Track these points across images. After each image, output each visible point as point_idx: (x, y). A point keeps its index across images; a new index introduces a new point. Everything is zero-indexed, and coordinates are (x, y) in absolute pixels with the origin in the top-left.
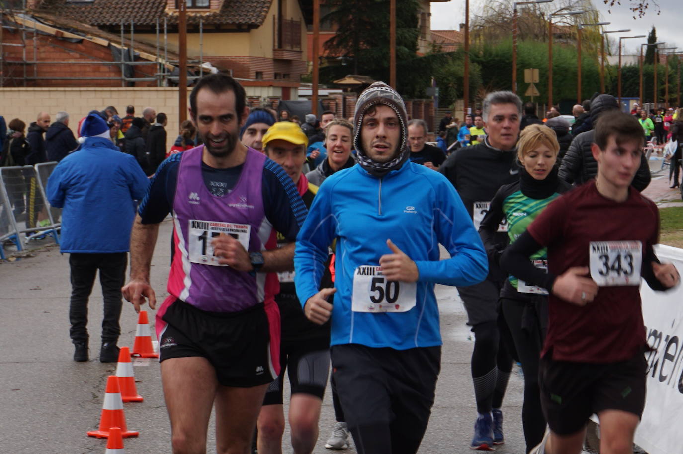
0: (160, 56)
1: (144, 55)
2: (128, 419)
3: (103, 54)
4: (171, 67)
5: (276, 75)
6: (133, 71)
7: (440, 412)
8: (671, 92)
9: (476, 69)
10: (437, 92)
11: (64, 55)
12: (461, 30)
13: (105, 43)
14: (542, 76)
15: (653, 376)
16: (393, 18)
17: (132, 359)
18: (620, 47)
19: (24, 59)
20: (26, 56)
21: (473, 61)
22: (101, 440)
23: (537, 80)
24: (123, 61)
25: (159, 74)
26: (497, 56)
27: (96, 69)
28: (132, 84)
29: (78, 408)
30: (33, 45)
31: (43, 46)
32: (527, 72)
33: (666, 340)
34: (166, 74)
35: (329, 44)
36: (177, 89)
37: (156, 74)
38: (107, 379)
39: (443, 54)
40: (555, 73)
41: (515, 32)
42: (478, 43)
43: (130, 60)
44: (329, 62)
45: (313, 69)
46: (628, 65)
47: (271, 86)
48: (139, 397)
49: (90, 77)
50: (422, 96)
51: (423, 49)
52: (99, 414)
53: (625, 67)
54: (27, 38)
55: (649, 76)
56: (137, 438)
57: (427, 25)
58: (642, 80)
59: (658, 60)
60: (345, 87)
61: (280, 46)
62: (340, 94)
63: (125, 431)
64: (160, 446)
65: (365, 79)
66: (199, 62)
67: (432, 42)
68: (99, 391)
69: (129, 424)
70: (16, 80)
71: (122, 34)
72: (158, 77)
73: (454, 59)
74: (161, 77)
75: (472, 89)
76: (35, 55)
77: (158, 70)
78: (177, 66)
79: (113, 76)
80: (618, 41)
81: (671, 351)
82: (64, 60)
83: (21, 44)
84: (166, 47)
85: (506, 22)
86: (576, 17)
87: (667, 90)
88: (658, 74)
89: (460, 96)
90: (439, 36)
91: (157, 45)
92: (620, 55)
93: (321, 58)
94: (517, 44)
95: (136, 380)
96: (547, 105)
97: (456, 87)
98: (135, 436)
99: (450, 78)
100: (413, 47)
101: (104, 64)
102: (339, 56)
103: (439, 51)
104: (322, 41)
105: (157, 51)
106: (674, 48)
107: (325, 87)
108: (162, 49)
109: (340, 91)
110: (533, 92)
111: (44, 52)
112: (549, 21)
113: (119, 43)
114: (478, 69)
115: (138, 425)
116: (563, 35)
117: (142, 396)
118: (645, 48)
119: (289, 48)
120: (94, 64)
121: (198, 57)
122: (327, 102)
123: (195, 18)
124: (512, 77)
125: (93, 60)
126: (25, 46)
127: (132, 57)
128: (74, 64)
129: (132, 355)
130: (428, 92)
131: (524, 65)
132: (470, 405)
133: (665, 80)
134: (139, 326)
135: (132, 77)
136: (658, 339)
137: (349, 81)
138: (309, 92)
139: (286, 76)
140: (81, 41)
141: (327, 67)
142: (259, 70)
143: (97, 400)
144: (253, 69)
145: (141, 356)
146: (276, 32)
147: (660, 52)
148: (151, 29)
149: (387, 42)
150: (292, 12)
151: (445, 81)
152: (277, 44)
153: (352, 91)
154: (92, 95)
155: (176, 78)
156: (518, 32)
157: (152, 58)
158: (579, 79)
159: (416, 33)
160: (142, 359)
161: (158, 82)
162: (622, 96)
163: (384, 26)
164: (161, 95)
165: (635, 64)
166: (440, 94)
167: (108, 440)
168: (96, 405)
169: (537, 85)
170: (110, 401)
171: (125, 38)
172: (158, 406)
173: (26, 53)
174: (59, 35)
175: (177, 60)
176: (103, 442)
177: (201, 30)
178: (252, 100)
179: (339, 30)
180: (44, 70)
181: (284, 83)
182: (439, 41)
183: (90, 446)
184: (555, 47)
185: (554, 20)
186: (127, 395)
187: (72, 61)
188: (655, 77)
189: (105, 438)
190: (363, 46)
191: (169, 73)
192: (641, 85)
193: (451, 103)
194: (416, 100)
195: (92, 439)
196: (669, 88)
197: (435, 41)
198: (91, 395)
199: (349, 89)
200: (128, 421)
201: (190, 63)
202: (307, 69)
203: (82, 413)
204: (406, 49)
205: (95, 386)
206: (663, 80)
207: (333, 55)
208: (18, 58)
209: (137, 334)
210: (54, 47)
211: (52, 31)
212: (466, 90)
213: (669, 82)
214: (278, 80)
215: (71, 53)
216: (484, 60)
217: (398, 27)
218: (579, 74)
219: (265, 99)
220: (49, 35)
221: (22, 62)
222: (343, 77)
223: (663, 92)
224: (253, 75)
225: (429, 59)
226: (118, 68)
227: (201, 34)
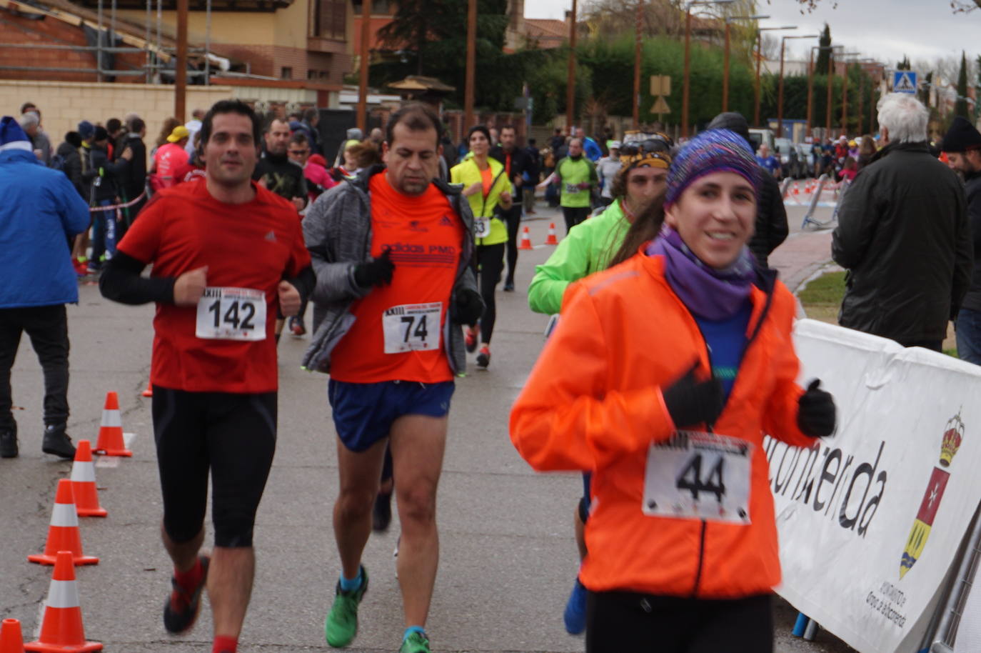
0: (151, 41)
1: (129, 39)
2: (85, 540)
3: (72, 37)
4: (166, 56)
5: (311, 73)
6: (113, 61)
7: (513, 543)
8: (850, 114)
9: (585, 74)
10: (530, 104)
11: (19, 36)
12: (566, 20)
13: (76, 20)
14: (674, 86)
15: (806, 501)
17: (94, 457)
18: (783, 50)
21: (581, 63)
22: (46, 568)
23: (667, 90)
24: (100, 46)
25: (148, 65)
26: (614, 56)
27: (63, 55)
28: (112, 79)
29: (17, 522)
32: (655, 81)
33: (826, 453)
34: (158, 66)
35: (384, 32)
36: (172, 87)
37: (144, 66)
38: (58, 483)
39: (540, 52)
40: (692, 83)
41: (639, 25)
43: (110, 45)
44: (383, 57)
45: (362, 66)
46: (793, 75)
47: (302, 88)
48: (101, 510)
49: (53, 67)
50: (509, 108)
51: (513, 44)
52: (45, 533)
53: (789, 78)
55: (821, 92)
56: (97, 567)
57: (519, 11)
58: (811, 96)
59: (834, 69)
60: (404, 93)
61: (317, 32)
62: (397, 102)
63: (81, 556)
64: (127, 579)
65: (431, 83)
66: (204, 52)
67: (526, 34)
68: (47, 500)
69: (87, 547)
71: (100, 10)
72: (147, 71)
73: (555, 59)
74: (152, 70)
75: (579, 100)
77: (148, 61)
78: (174, 56)
79: (85, 68)
80: (780, 41)
81: (832, 469)
82: (18, 43)
84: (159, 30)
85: (628, 10)
86: (725, 7)
87: (844, 110)
88: (834, 89)
89: (562, 110)
90: (535, 27)
91: (148, 25)
92: (782, 62)
93: (372, 51)
94: (642, 41)
95: (99, 487)
96: (680, 125)
97: (556, 97)
98: (94, 563)
99: (549, 85)
100: (500, 41)
101: (73, 51)
102: (397, 50)
103: (535, 47)
104: (374, 29)
105: (148, 35)
106: (856, 54)
107: (377, 91)
108: (154, 32)
109: (398, 98)
110: (661, 108)
112: (685, 11)
113: (95, 22)
114: (588, 75)
115: (99, 548)
116: (705, 32)
117: (106, 509)
118: (816, 52)
119: (328, 36)
120: (60, 50)
121: (204, 45)
122: (378, 112)
124: (632, 85)
125: (59, 43)
127: (113, 42)
128: (32, 49)
129: (95, 453)
130: (518, 103)
131: (651, 70)
132: (555, 534)
133: (842, 97)
134: (105, 412)
135: (112, 68)
136: (814, 453)
137: (410, 84)
138: (354, 98)
139: (324, 74)
140: (43, 18)
141: (381, 65)
142: (287, 64)
143: (44, 512)
144: (279, 63)
145: (107, 454)
146: (312, 14)
147: (837, 59)
148: (139, 4)
149: (463, 32)
151: (542, 89)
152: (312, 30)
153: (413, 99)
154: (56, 92)
155: (172, 73)
156: (645, 25)
157: (140, 43)
158: (726, 92)
159: (504, 21)
160: (109, 458)
161: (147, 77)
162: (784, 117)
163: (461, 10)
164: (151, 96)
165: (802, 75)
166: (534, 106)
167: (53, 569)
168: (42, 519)
169: (667, 99)
170: (62, 515)
171: (104, 15)
172: (128, 522)
174: (14, 8)
175: (174, 48)
176: (48, 571)
177: (209, 8)
178: (275, 106)
179: (398, 14)
181: (320, 84)
182: (535, 34)
183: (30, 575)
184: (695, 48)
186: (85, 507)
187: (29, 44)
188: (830, 92)
189: (50, 564)
190: (431, 36)
191: (162, 66)
192: (810, 102)
193: (549, 119)
194: (501, 113)
195: (33, 566)
196: (848, 108)
197: (529, 34)
198: (36, 505)
199: (410, 96)
200: (84, 543)
201: (192, 52)
202: (353, 66)
203: (22, 530)
204: (489, 44)
205: (42, 493)
206: (840, 97)
207: (389, 47)
209: (103, 424)
210: (5, 24)
211: (4, 2)
212: (571, 102)
213: (848, 100)
214: (312, 79)
215: (29, 34)
216: (597, 62)
217: (480, 12)
218: (726, 86)
219: (293, 106)
222: (401, 78)
223: (839, 114)
224: (278, 72)
225: (521, 57)
226: (93, 56)
227: (208, 13)
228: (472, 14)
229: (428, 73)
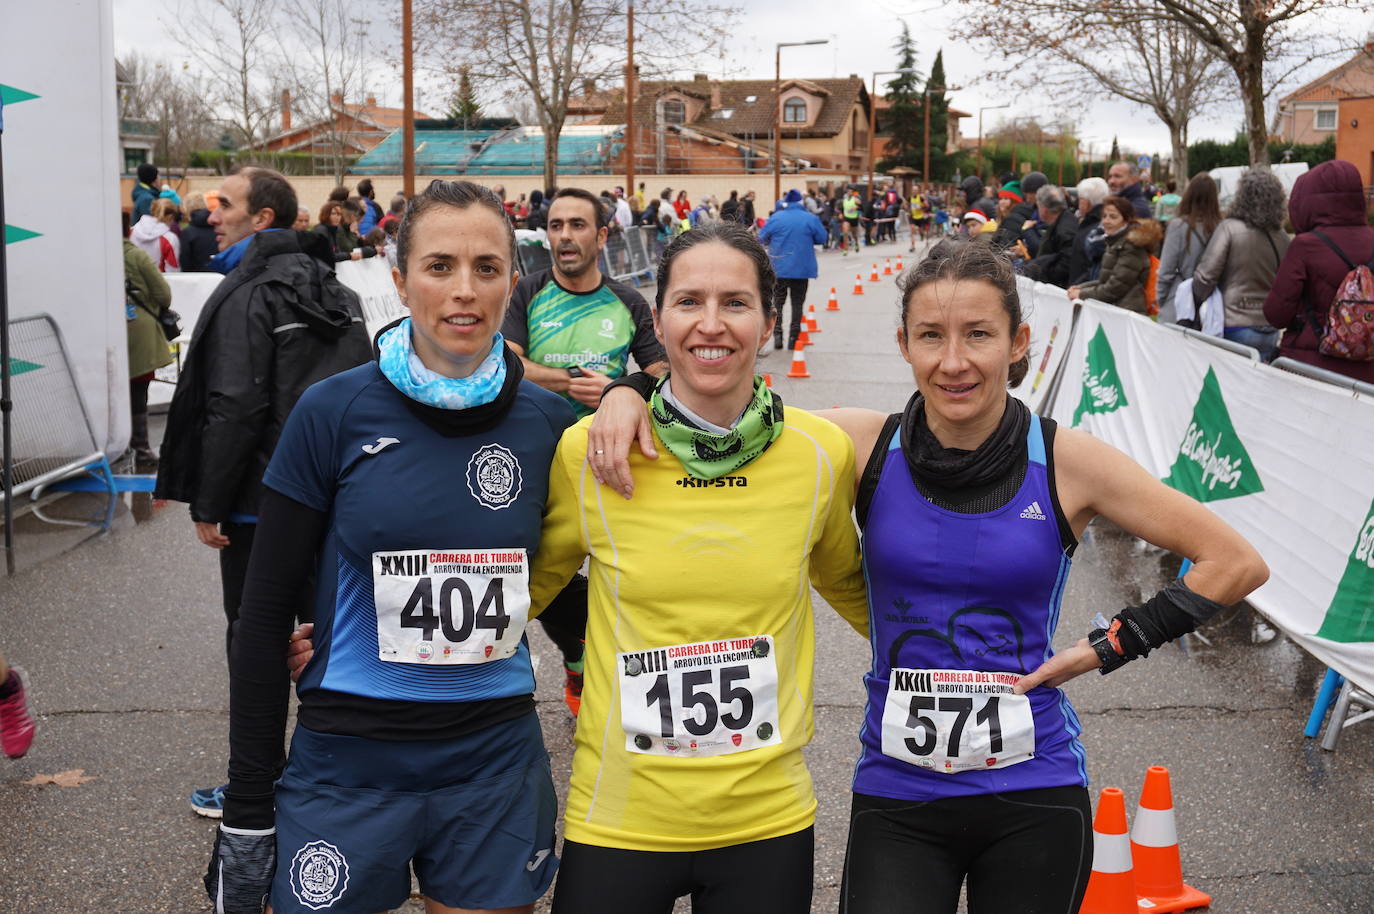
1: (761, 153)
3: (733, 153)
5: (851, 167)
6: (753, 165)
9: (989, 164)
11: (707, 154)
13: (735, 145)
16: (927, 128)
19: (682, 157)
20: (683, 154)
24: (746, 157)
27: (729, 163)
28: (751, 173)
30: (687, 147)
31: (695, 147)
32: (1022, 165)
35: (888, 146)
37: (768, 167)
42: (992, 146)
43: (752, 157)
44: (886, 158)
45: (875, 162)
49: (725, 168)
50: (950, 181)
51: (951, 149)
54: (684, 143)
57: (956, 134)
60: (894, 175)
61: (854, 147)
62: (891, 179)
65: (908, 169)
66: (797, 158)
67: (960, 145)
70: (677, 170)
71: (747, 140)
72: (765, 168)
74: (772, 168)
76: (689, 154)
77: (765, 163)
79: (740, 168)
82: (708, 157)
83: (680, 146)
90: (964, 141)
91: (769, 146)
93: (880, 156)
94: (1018, 147)
100: (944, 148)
101: (734, 160)
102: (892, 154)
103: (964, 150)
104: (882, 144)
105: (769, 150)
107: (880, 175)
111: (695, 152)
112: (1042, 131)
113: (745, 146)
116: (1051, 141)
119: (859, 149)
120: (727, 160)
121: (796, 155)
123: (796, 129)
125: (727, 157)
126: (682, 148)
127: (753, 155)
128: (714, 160)
130: (954, 179)
135: (751, 168)
137: (898, 171)
139: (857, 168)
140: (719, 145)
141: (884, 162)
142: (839, 164)
144: (834, 163)
146: (851, 138)
148: (764, 137)
149: (922, 144)
150: (861, 124)
152: (851, 146)
153: (898, 177)
157: (765, 155)
159: (948, 139)
161: (770, 172)
163: (921, 133)
171: (749, 142)
173: (683, 152)
174: (706, 141)
177: (798, 136)
179: (894, 135)
180: (695, 164)
181: (853, 172)
182: (966, 144)
184: (1046, 149)
185: (1045, 130)
187: (713, 158)
190: (910, 147)
204: (938, 149)
207: (889, 153)
208: (677, 156)
210: (702, 149)
211: (700, 137)
214: (850, 170)
215: (713, 153)
217: (931, 133)
220: (699, 141)
221: (680, 158)
222: (893, 168)
224: (834, 168)
225: (953, 156)
226: (743, 162)
227: (798, 140)
228: (927, 136)
229: (907, 165)
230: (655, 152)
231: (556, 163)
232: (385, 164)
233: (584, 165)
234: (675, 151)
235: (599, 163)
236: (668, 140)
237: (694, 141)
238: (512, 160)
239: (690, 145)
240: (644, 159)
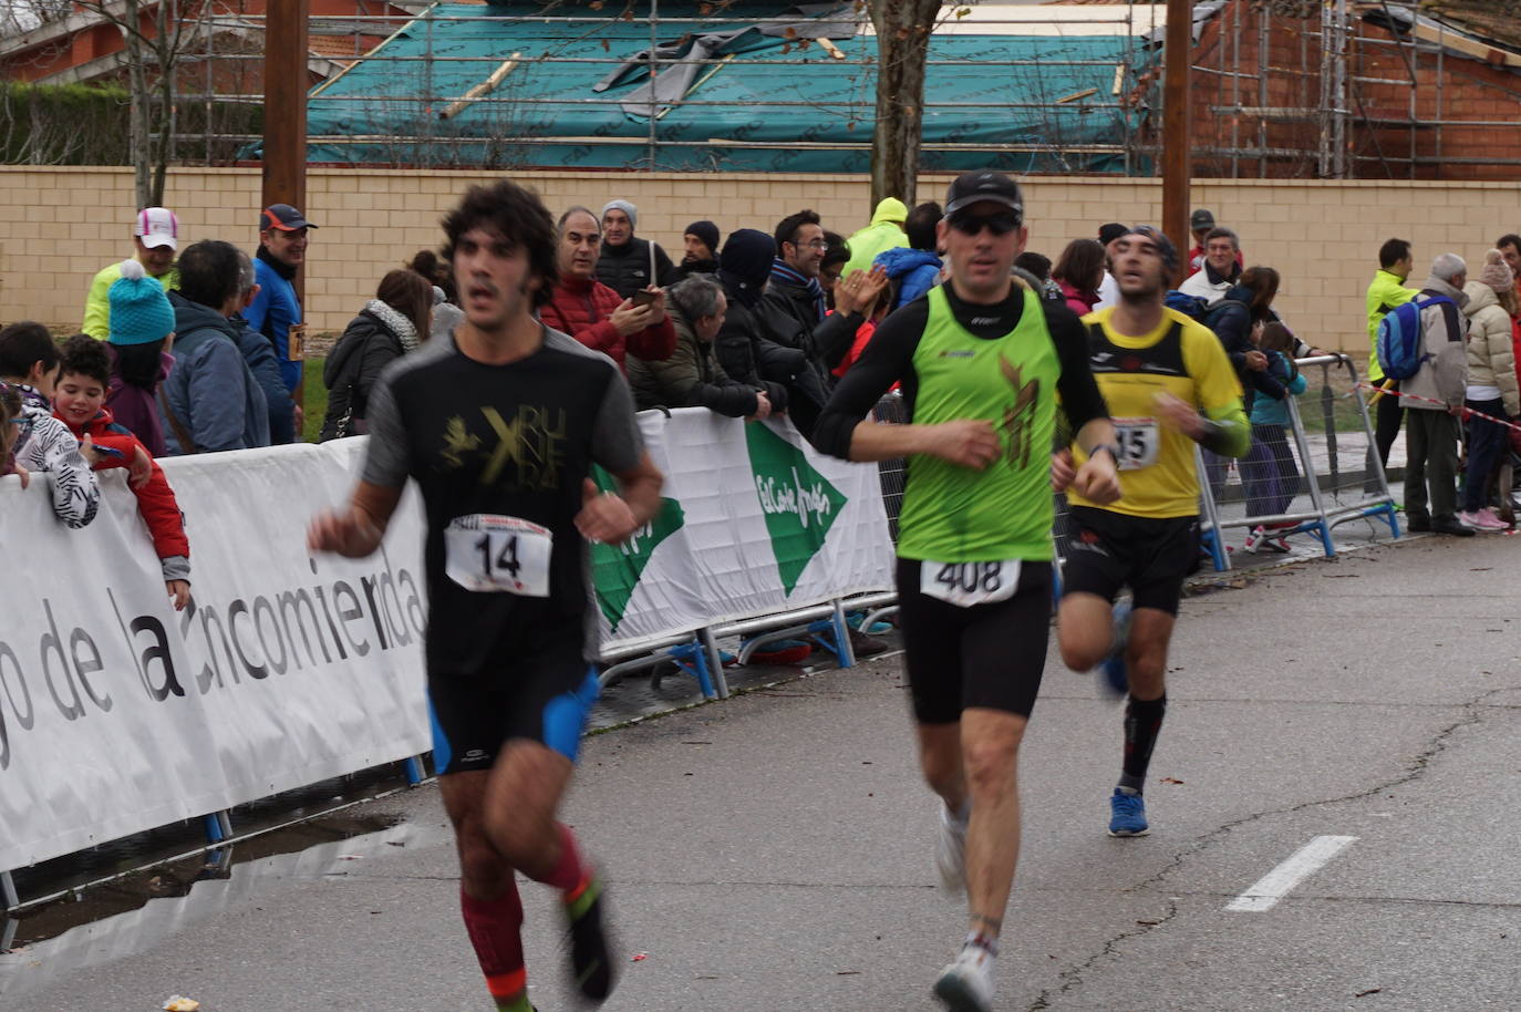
11: (1505, 107)
19: (1413, 117)
20: (1417, 107)
30: (1435, 84)
31: (1459, 85)
54: (1421, 67)
70: (1390, 163)
76: (1438, 107)
82: (1506, 120)
83: (1405, 78)
111: (1461, 99)
126: (1414, 86)
173: (1417, 99)
174: (1497, 61)
180: (1461, 141)
208: (1397, 113)
210: (1484, 88)
211: (1479, 50)
220: (1472, 61)
221: (1407, 121)
230: (1313, 101)
231: (917, 128)
232: (371, 126)
233: (1058, 135)
234: (1390, 96)
235: (1116, 132)
236: (1360, 57)
237: (1455, 61)
238: (814, 119)
239: (1441, 75)
240: (1271, 121)
